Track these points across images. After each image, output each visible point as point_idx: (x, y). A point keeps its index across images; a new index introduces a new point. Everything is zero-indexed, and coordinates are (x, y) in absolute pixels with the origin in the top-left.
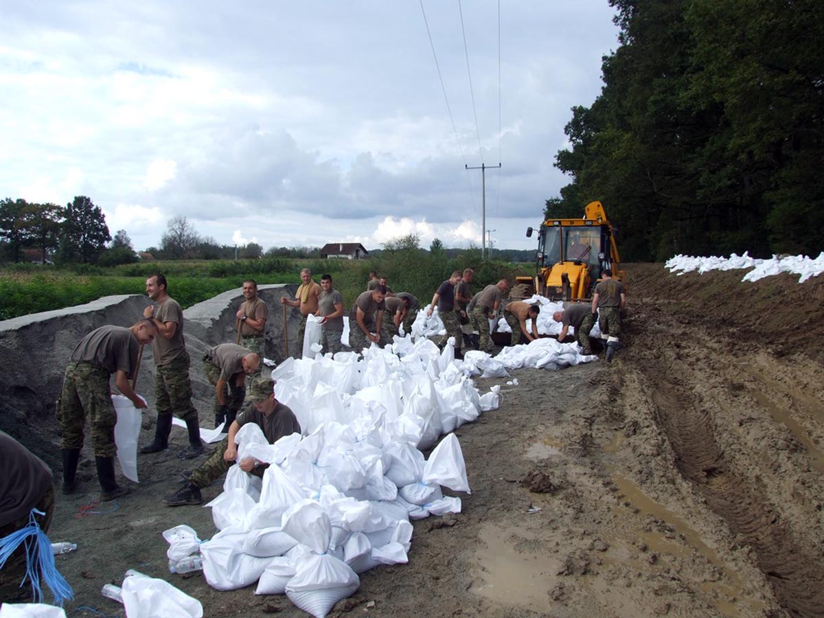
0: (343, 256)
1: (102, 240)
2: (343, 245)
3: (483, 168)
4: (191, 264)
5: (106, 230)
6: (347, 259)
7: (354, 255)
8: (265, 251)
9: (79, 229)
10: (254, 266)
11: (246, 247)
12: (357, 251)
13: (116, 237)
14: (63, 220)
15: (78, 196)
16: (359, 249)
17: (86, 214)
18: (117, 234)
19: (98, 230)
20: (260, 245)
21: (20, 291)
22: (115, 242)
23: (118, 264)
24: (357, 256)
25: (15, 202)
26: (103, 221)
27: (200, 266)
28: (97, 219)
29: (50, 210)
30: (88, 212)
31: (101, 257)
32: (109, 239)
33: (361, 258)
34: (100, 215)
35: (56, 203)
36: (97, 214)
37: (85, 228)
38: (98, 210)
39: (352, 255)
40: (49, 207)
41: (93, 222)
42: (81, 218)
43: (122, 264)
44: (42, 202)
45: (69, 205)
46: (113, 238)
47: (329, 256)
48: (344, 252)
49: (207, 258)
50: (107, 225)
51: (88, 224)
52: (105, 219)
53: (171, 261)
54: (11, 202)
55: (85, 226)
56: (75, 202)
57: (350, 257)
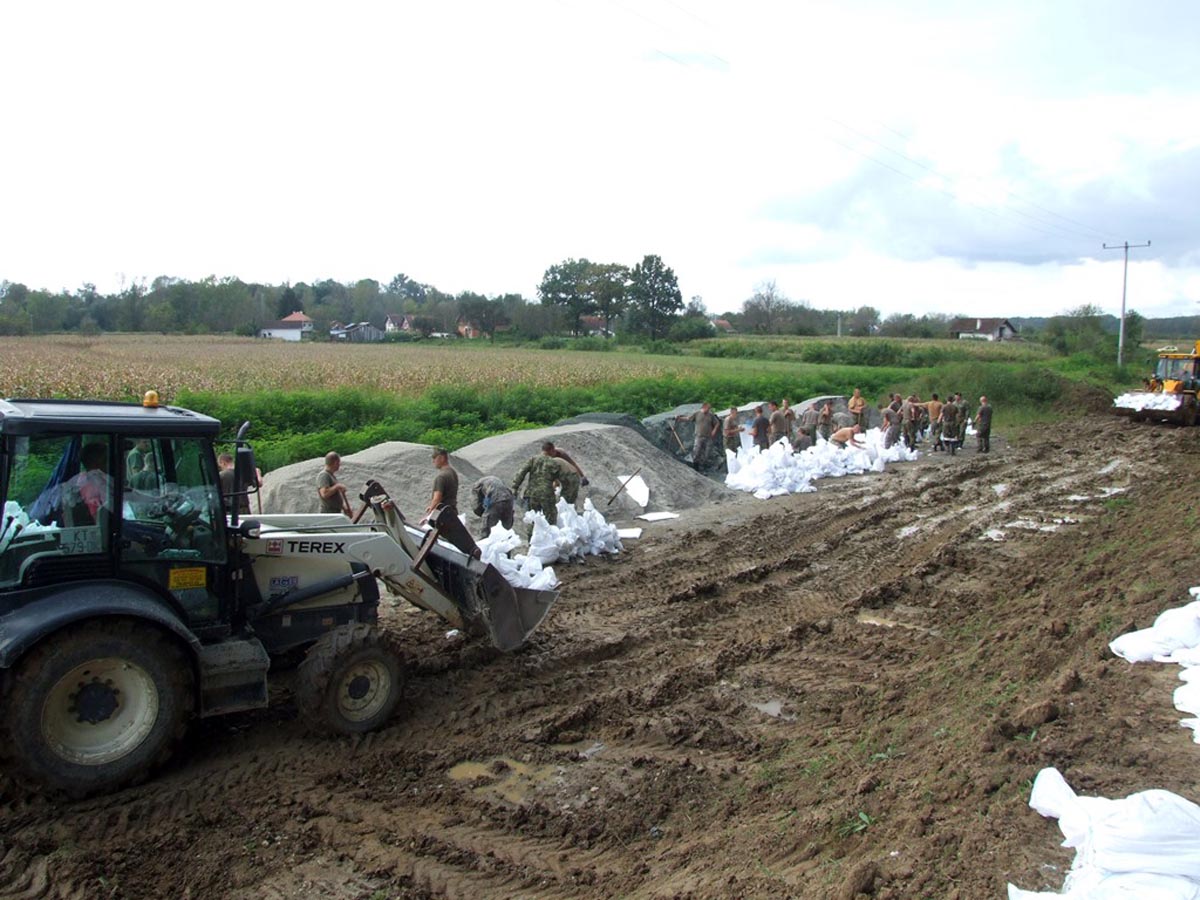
0: (981, 336)
1: (674, 308)
2: (982, 320)
3: (1127, 247)
4: (780, 341)
5: (678, 297)
6: (986, 340)
7: (997, 334)
8: (883, 317)
9: (647, 295)
10: (856, 349)
11: (857, 312)
12: (1002, 329)
13: (690, 304)
14: (629, 283)
15: (647, 255)
16: (1005, 326)
17: (656, 277)
18: (691, 301)
19: (669, 295)
20: (876, 309)
21: (658, 385)
22: (689, 311)
23: (692, 338)
24: (1001, 335)
25: (577, 262)
26: (675, 285)
27: (792, 345)
28: (669, 282)
29: (616, 272)
30: (658, 273)
31: (672, 329)
32: (682, 307)
33: (1005, 339)
34: (672, 278)
35: (621, 262)
36: (669, 277)
37: (655, 294)
38: (669, 272)
39: (993, 334)
40: (615, 268)
41: (663, 287)
42: (651, 281)
43: (697, 338)
44: (607, 262)
45: (638, 266)
46: (687, 305)
47: (961, 336)
48: (982, 330)
49: (802, 332)
50: (681, 290)
51: (658, 288)
52: (678, 282)
53: (756, 336)
54: (573, 263)
55: (655, 290)
56: (644, 262)
57: (990, 338)
